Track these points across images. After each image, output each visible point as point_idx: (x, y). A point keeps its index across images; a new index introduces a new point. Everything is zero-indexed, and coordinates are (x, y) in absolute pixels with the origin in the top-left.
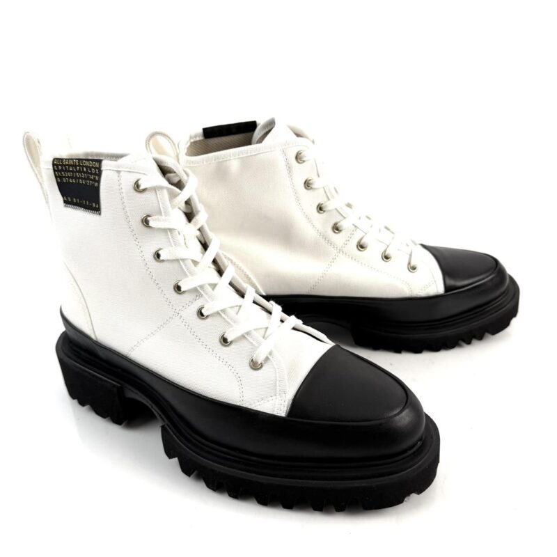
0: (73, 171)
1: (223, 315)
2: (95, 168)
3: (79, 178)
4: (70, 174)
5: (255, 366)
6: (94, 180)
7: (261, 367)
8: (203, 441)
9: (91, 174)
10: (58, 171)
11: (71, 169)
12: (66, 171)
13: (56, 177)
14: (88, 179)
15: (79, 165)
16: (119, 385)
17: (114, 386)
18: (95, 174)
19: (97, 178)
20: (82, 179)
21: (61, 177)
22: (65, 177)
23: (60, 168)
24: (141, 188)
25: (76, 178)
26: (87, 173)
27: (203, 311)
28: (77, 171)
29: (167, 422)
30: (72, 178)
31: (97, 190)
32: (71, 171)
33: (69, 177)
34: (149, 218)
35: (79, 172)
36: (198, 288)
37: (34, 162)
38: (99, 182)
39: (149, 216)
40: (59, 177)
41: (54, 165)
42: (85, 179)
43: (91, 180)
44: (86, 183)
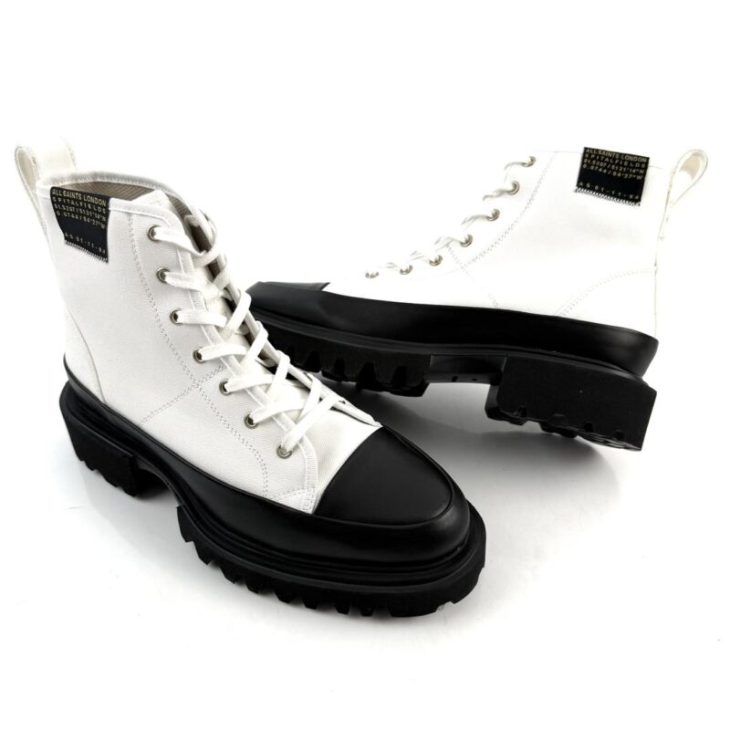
0: (75, 206)
1: (249, 393)
2: (102, 207)
3: (83, 215)
4: (72, 209)
5: (282, 453)
6: (100, 220)
7: (288, 457)
8: (223, 529)
9: (97, 212)
10: (57, 203)
11: (73, 203)
12: (66, 204)
13: (55, 210)
14: (93, 217)
15: (82, 201)
16: (131, 455)
17: (125, 456)
18: (101, 213)
19: (104, 219)
20: (87, 217)
21: (61, 211)
22: (67, 212)
23: (60, 200)
24: (156, 237)
25: (79, 214)
26: (92, 210)
27: (226, 386)
28: (80, 207)
29: (183, 502)
30: (75, 213)
31: (104, 232)
32: (73, 206)
33: (71, 213)
34: (166, 273)
35: (83, 207)
36: (222, 359)
38: (106, 223)
39: (166, 270)
40: (58, 209)
41: (52, 196)
42: (90, 217)
43: (97, 219)
44: (91, 222)
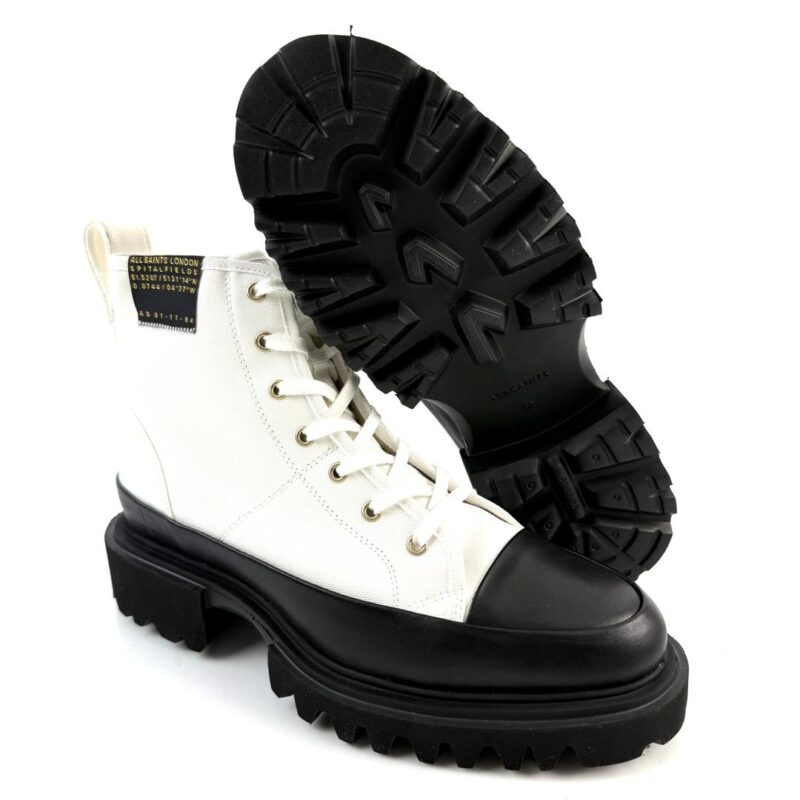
0: (158, 273)
1: (367, 475)
2: (193, 268)
3: (167, 282)
4: (153, 278)
5: (416, 549)
6: (190, 285)
7: (425, 551)
8: (333, 664)
9: (186, 276)
10: (136, 272)
11: (155, 270)
12: (148, 272)
13: (132, 282)
14: (181, 283)
15: (169, 265)
16: (204, 587)
17: (196, 588)
18: (192, 276)
19: (194, 282)
20: (171, 283)
21: (139, 283)
22: (145, 282)
23: (139, 268)
24: (258, 295)
25: (162, 283)
26: (180, 275)
27: (338, 471)
28: (164, 273)
29: (278, 639)
30: (155, 283)
31: (194, 297)
32: (155, 273)
33: (151, 282)
34: (266, 338)
35: (168, 273)
36: (332, 437)
37: (97, 265)
38: (196, 287)
39: (267, 334)
40: (136, 281)
41: (130, 264)
42: (176, 283)
43: (185, 284)
44: (176, 290)
